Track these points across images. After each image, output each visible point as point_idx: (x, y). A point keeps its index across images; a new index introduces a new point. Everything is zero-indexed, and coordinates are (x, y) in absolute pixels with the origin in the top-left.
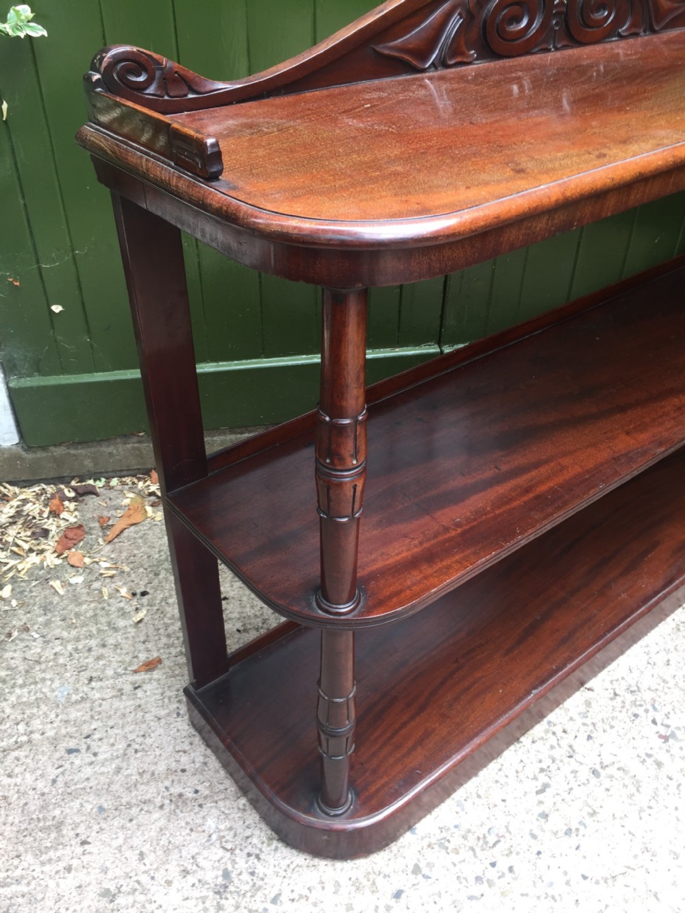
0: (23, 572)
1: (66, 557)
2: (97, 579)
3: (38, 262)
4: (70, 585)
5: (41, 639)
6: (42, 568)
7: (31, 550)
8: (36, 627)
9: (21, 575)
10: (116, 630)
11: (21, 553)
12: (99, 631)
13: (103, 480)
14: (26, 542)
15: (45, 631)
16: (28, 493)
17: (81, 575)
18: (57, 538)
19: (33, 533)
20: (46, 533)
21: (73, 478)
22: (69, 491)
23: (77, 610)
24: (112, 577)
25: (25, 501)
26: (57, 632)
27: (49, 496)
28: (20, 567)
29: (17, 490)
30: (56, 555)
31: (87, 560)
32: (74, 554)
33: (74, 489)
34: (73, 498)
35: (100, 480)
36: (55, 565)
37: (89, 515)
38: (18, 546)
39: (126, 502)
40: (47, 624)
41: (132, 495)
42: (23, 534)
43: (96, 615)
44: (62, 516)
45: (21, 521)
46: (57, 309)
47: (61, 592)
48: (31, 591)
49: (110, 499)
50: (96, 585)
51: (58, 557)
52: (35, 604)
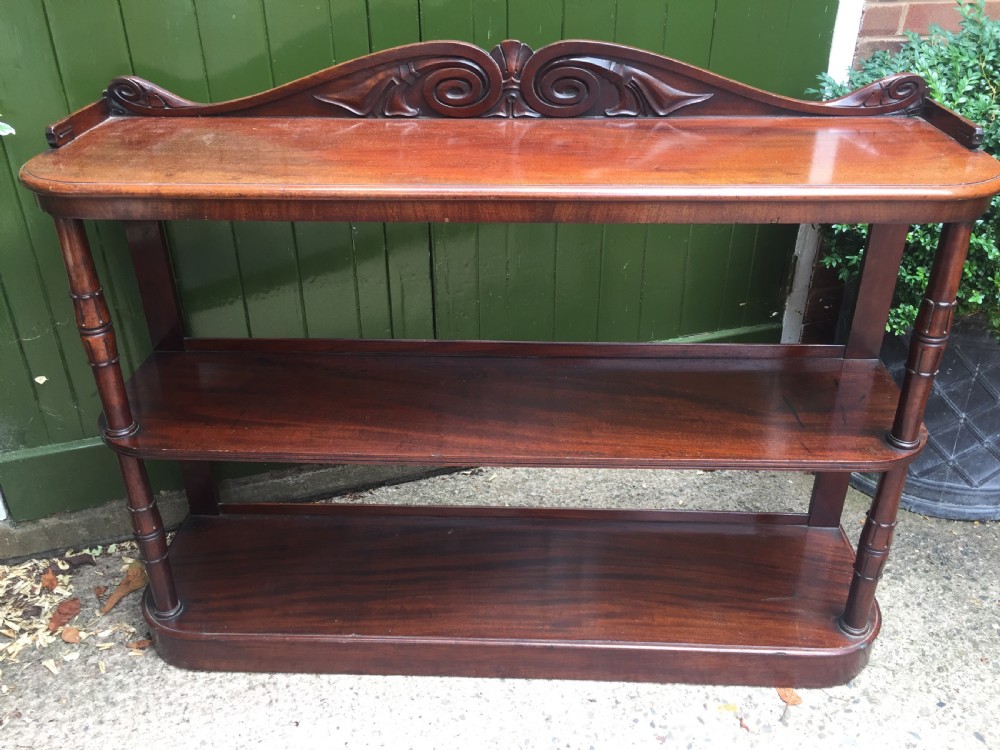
0: (13, 656)
1: (60, 634)
2: (94, 653)
3: (18, 336)
4: (65, 662)
5: (34, 723)
6: (34, 649)
7: (22, 631)
8: (28, 712)
9: (12, 658)
10: (114, 704)
11: (11, 635)
12: (96, 707)
13: (100, 547)
14: (17, 623)
15: (38, 715)
16: (19, 571)
17: (76, 651)
18: (50, 615)
19: (24, 613)
20: (38, 611)
21: (67, 549)
22: (63, 564)
23: (72, 688)
24: (110, 649)
25: (16, 580)
26: (51, 714)
27: (41, 571)
28: (10, 650)
29: (6, 569)
30: (49, 633)
31: (83, 635)
32: (68, 630)
33: (68, 561)
34: (67, 570)
35: (97, 549)
36: (49, 644)
37: (85, 587)
38: (7, 628)
39: (125, 567)
40: (40, 707)
41: (130, 561)
42: (13, 614)
43: (92, 691)
44: (55, 591)
45: (12, 601)
46: (41, 380)
47: (56, 671)
48: (23, 674)
49: (108, 567)
50: (92, 660)
51: (51, 634)
52: (27, 688)
